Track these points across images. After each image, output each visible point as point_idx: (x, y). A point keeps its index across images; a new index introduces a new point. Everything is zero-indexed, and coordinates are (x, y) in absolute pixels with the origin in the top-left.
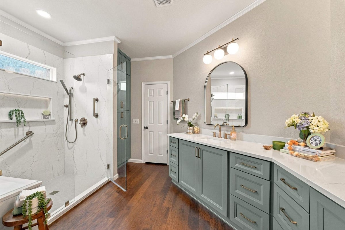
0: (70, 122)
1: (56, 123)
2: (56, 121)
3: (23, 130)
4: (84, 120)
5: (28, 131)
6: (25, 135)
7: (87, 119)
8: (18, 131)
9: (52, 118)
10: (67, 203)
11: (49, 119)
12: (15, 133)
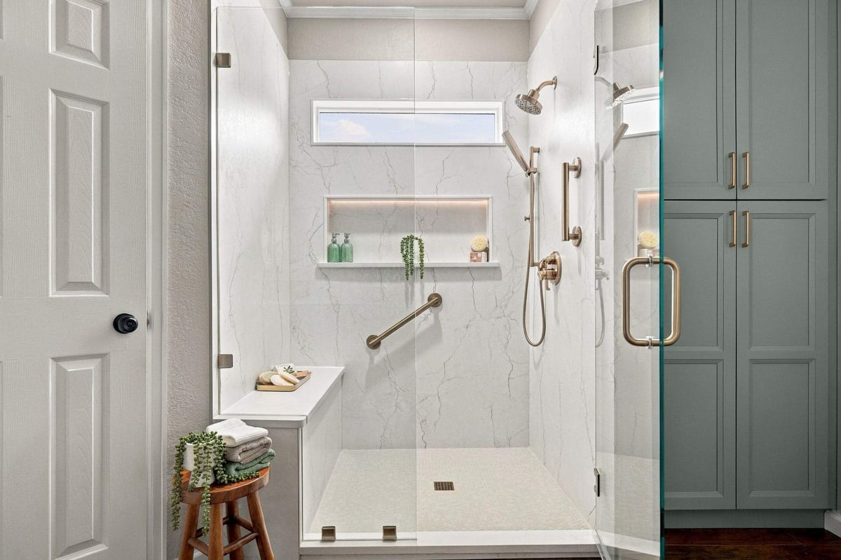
1: (503, 276)
2: (502, 269)
3: (422, 291)
4: (553, 262)
5: (432, 292)
6: (426, 301)
7: (560, 259)
8: (413, 292)
9: (490, 261)
10: (390, 532)
11: (483, 263)
12: (406, 294)
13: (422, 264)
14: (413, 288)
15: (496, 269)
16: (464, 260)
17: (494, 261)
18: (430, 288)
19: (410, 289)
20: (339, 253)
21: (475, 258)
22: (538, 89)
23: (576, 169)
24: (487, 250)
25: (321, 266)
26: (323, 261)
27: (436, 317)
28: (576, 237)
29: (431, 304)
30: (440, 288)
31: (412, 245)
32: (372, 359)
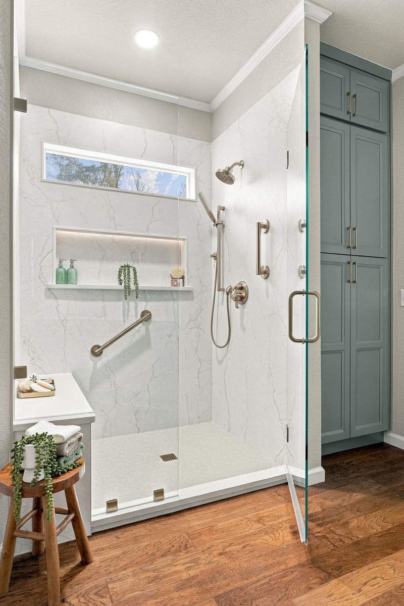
0: (219, 294)
1: (195, 297)
2: (194, 292)
3: (136, 309)
4: (242, 288)
5: (143, 310)
6: (139, 317)
7: (247, 286)
8: (128, 309)
9: (186, 286)
10: (159, 493)
11: (180, 288)
12: (124, 311)
13: (137, 288)
14: (128, 305)
15: (189, 292)
16: (166, 284)
17: (187, 286)
18: (142, 306)
19: (127, 307)
20: (65, 277)
21: (175, 284)
22: (232, 167)
23: (265, 227)
24: (183, 278)
25: (51, 287)
26: (52, 283)
27: (147, 329)
28: (265, 273)
29: (143, 319)
30: (151, 306)
31: (129, 272)
32: (95, 364)
